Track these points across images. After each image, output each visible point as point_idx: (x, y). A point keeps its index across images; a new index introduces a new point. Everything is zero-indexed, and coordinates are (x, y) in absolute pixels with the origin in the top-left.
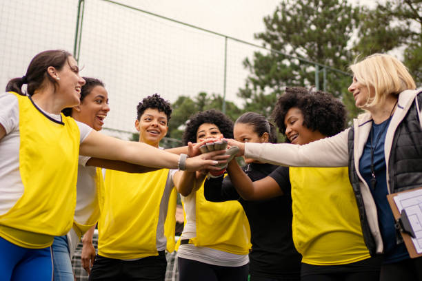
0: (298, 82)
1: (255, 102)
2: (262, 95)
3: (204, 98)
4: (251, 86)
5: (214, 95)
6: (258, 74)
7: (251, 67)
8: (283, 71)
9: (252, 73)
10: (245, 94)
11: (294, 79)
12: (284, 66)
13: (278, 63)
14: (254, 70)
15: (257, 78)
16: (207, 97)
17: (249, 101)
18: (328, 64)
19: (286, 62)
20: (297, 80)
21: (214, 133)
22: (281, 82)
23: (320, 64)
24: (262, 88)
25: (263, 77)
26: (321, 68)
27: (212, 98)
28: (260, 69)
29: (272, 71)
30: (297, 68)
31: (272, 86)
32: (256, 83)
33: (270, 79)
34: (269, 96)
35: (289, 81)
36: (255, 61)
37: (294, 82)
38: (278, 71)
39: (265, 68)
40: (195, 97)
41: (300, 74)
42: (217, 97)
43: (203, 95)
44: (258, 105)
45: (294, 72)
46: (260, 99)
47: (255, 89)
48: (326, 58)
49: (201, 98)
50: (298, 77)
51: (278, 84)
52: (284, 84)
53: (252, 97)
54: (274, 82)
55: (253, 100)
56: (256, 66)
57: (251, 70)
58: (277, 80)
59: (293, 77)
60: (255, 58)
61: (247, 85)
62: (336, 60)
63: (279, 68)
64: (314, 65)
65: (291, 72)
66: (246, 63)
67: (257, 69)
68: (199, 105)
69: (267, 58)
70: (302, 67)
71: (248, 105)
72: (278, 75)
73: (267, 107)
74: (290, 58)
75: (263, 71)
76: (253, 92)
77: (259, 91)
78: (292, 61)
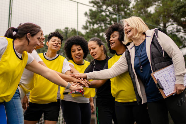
0: (109, 22)
1: (90, 31)
2: (93, 28)
3: (67, 30)
4: (88, 24)
5: (72, 29)
6: (91, 19)
7: (88, 16)
8: (102, 18)
9: (89, 18)
10: (86, 28)
11: (107, 21)
12: (102, 15)
13: (100, 14)
14: (89, 17)
15: (90, 21)
16: (68, 30)
17: (88, 31)
18: (122, 14)
19: (104, 14)
20: (108, 21)
21: (79, 50)
22: (101, 22)
23: (119, 14)
24: (93, 25)
25: (94, 20)
26: (119, 16)
27: (71, 30)
28: (92, 16)
29: (97, 17)
30: (108, 16)
31: (97, 24)
32: (90, 23)
33: (96, 21)
34: (96, 29)
35: (105, 22)
36: (90, 13)
37: (107, 22)
38: (100, 17)
39: (94, 16)
40: (63, 30)
41: (110, 19)
42: (73, 29)
43: (67, 28)
44: (92, 33)
45: (107, 18)
46: (92, 30)
47: (90, 26)
48: (121, 11)
49: (66, 30)
50: (109, 20)
51: (100, 23)
52: (103, 23)
53: (89, 29)
54: (98, 22)
55: (89, 30)
56: (90, 15)
57: (88, 17)
58: (100, 21)
59: (106, 20)
60: (90, 12)
61: (86, 24)
62: (125, 12)
63: (100, 16)
64: (116, 15)
65: (105, 18)
66: (86, 14)
67: (91, 17)
68: (65, 33)
69: (95, 12)
70: (111, 15)
71: (87, 33)
72: (100, 19)
73: (95, 33)
74: (105, 12)
75: (93, 18)
76: (89, 27)
77: (92, 26)
78: (106, 13)
